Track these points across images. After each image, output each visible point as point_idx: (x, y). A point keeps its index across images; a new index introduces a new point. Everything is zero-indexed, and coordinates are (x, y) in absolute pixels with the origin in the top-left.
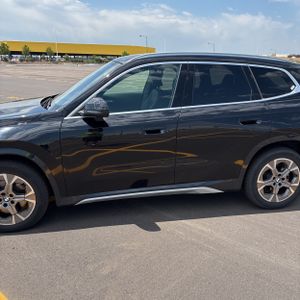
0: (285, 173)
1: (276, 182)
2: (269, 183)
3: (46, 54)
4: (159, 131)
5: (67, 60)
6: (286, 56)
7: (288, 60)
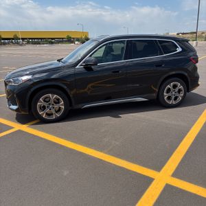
0: (177, 90)
1: (173, 94)
2: (170, 94)
3: (13, 39)
4: (118, 72)
5: (28, 43)
6: (175, 34)
7: (177, 36)
